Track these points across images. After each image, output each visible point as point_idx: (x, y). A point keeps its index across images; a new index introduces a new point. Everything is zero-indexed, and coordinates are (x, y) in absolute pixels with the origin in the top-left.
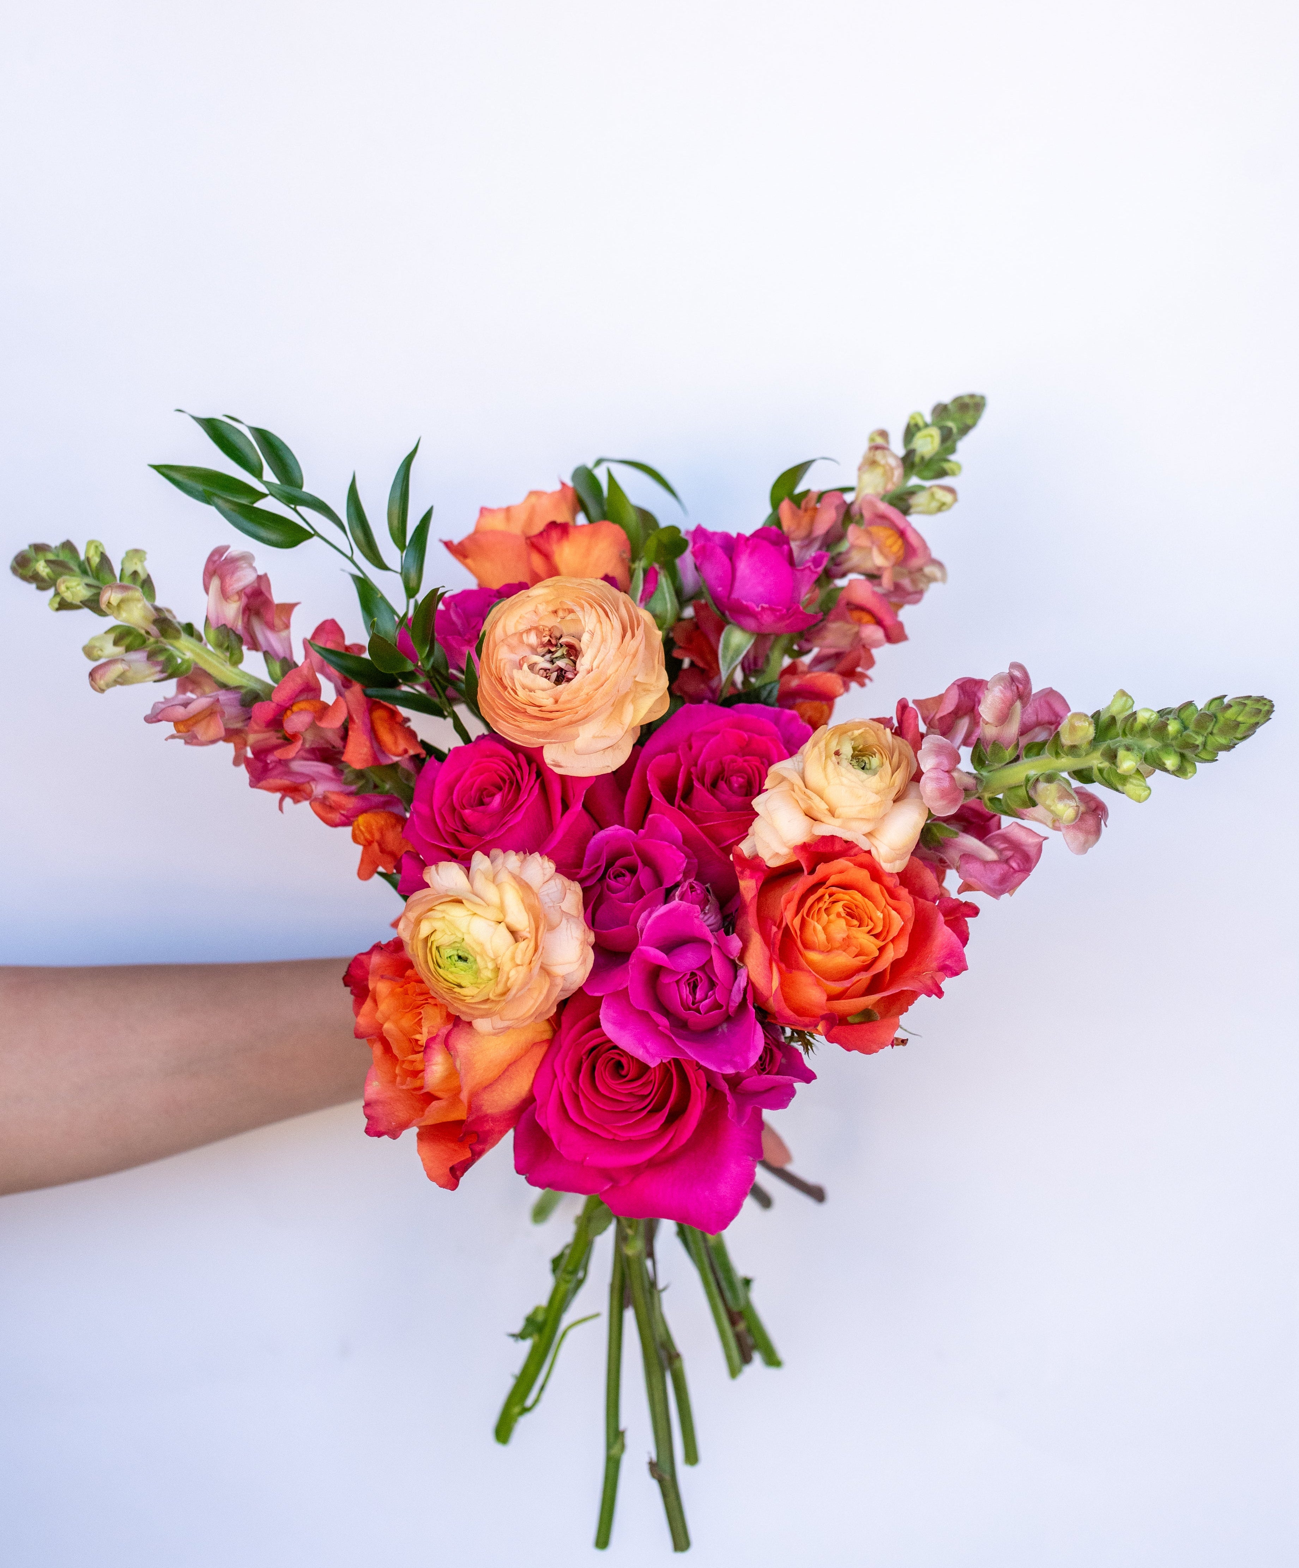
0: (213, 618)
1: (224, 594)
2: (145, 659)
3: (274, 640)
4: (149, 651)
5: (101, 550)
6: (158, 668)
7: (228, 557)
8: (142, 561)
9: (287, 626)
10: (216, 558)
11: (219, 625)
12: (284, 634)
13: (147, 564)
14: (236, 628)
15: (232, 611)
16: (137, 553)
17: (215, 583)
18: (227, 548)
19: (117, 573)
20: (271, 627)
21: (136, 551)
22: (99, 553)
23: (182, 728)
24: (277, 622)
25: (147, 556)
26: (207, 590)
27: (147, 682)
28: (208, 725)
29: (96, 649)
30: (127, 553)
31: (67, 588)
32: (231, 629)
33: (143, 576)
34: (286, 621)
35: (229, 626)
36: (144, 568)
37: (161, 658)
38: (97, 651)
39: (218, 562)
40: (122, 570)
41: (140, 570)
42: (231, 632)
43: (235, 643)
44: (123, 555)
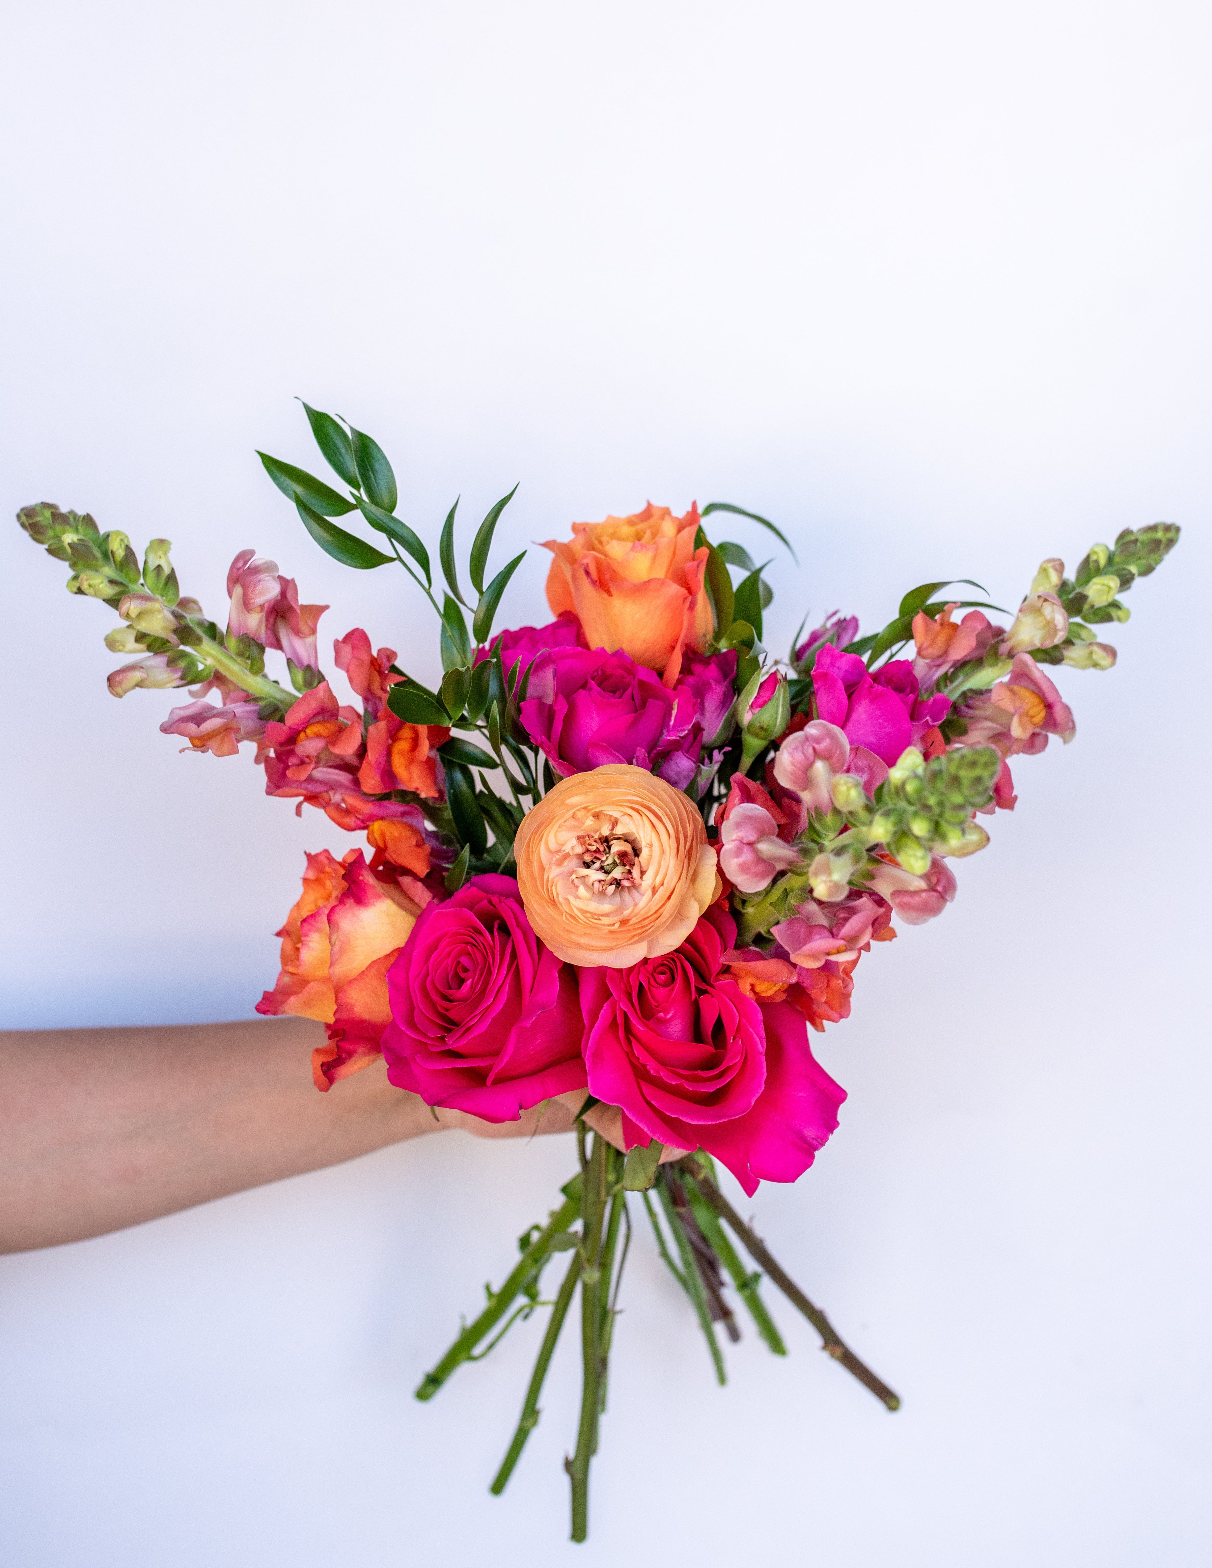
0: (235, 625)
1: (246, 604)
2: (164, 665)
3: (300, 646)
4: (169, 657)
5: (126, 542)
6: (179, 674)
7: (253, 566)
8: (165, 554)
9: (314, 631)
10: (240, 564)
11: (241, 634)
12: (310, 640)
13: (171, 555)
14: (259, 637)
15: (255, 622)
16: (161, 543)
17: (238, 590)
18: (252, 553)
19: (141, 566)
20: (297, 632)
21: (162, 542)
22: (123, 546)
23: (196, 742)
24: (303, 627)
25: (172, 546)
26: (230, 595)
27: (166, 688)
28: (222, 741)
29: (117, 644)
30: (152, 542)
31: (90, 586)
32: (253, 639)
33: (167, 571)
34: (312, 626)
35: (251, 636)
36: (169, 563)
37: (182, 664)
38: (119, 645)
39: (241, 570)
40: (146, 562)
41: (163, 563)
42: (252, 642)
43: (255, 651)
44: (148, 544)
